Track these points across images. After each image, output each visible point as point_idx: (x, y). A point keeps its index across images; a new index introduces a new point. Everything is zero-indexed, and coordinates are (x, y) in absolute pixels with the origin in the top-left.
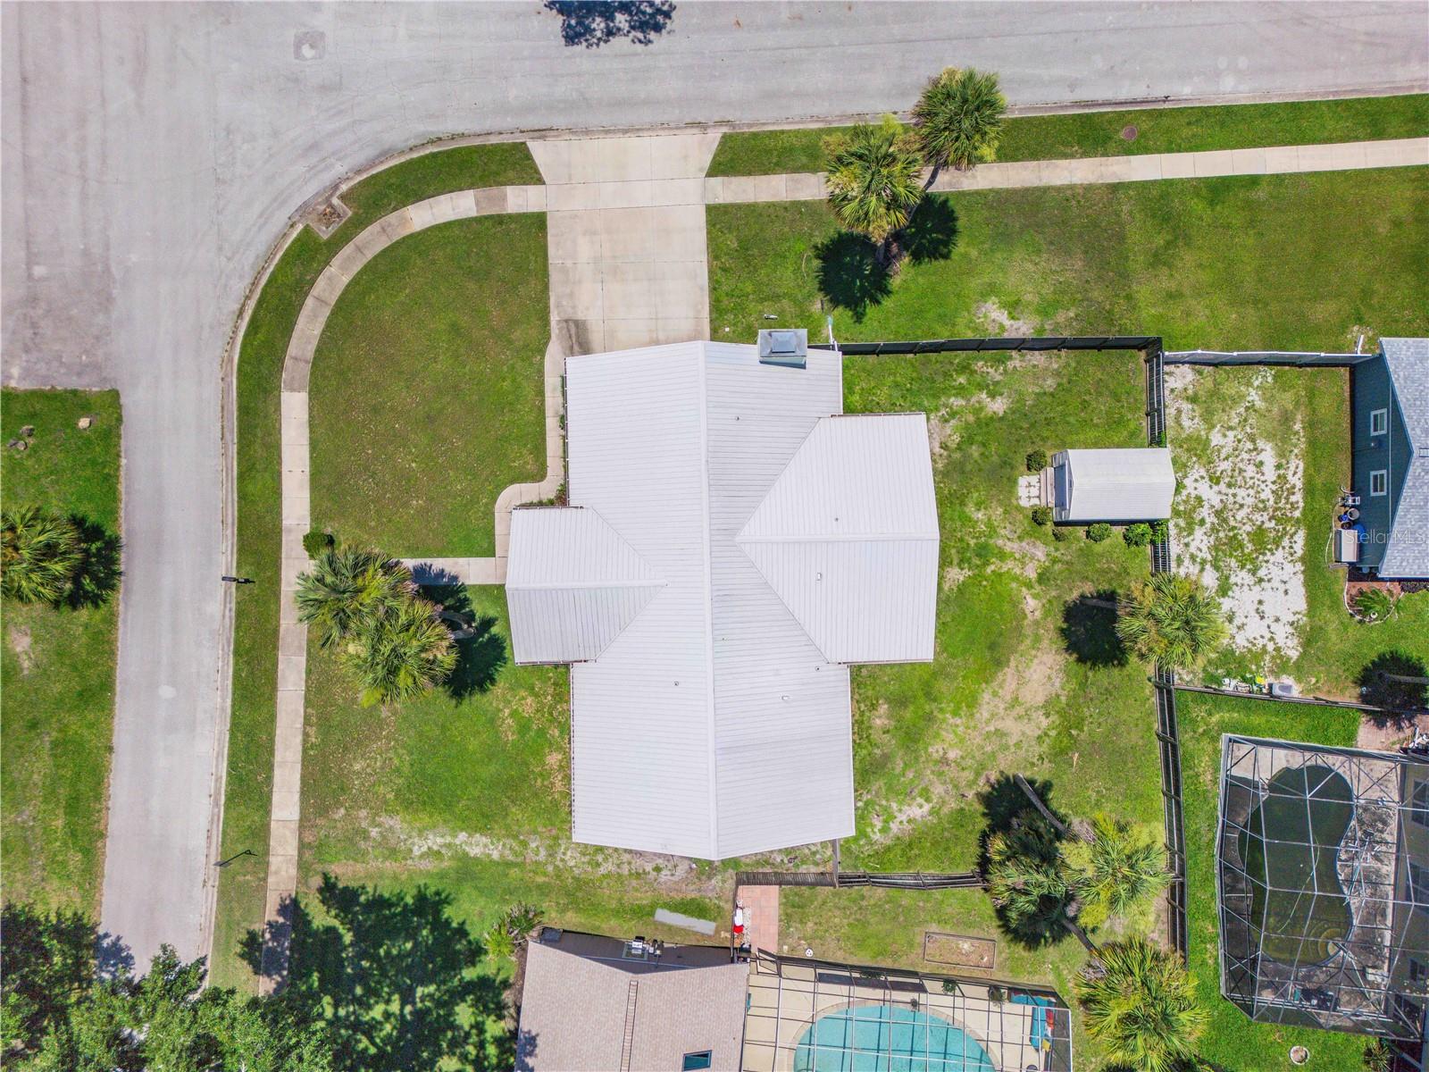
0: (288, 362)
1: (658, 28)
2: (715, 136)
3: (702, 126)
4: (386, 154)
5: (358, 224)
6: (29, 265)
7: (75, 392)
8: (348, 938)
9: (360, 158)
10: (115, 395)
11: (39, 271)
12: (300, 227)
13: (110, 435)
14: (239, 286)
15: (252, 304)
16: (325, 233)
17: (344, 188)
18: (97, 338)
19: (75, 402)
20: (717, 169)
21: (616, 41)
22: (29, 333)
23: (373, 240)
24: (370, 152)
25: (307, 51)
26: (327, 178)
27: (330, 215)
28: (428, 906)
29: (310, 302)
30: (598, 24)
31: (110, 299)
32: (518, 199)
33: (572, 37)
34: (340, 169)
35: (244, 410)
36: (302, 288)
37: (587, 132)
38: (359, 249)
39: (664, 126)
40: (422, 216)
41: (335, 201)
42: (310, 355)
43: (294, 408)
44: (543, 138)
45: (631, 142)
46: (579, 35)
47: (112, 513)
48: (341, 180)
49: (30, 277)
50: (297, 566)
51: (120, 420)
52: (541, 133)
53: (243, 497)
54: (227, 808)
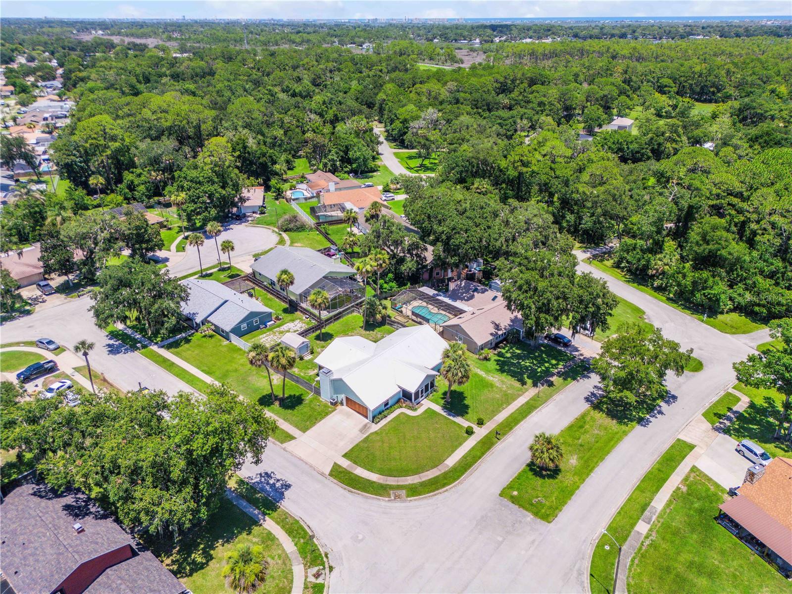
0: (443, 471)
1: (266, 473)
2: (285, 445)
3: (284, 449)
4: (367, 497)
5: (392, 487)
6: (502, 542)
7: (513, 503)
8: (525, 376)
9: (375, 502)
10: (501, 495)
11: (500, 539)
12: (409, 499)
13: (510, 487)
14: (440, 497)
15: (440, 491)
16: (403, 493)
17: (387, 499)
18: (495, 511)
19: (514, 500)
20: (293, 438)
21: (279, 478)
22: (516, 525)
23: (391, 481)
24: (370, 501)
25: (360, 537)
26: (389, 504)
27: (397, 497)
28: (502, 371)
29: (424, 479)
30: (278, 485)
31: (482, 517)
32: (345, 463)
33: (288, 486)
34: (383, 503)
35: (466, 470)
36: (423, 484)
37: (311, 466)
38: (398, 481)
39: (293, 455)
40: (374, 477)
41: (393, 498)
42: (435, 469)
43: (451, 461)
44: (323, 473)
45: (303, 457)
46: (286, 486)
47: (524, 471)
48: (386, 501)
49: (504, 539)
50: (481, 433)
51: (504, 489)
52: (322, 474)
53: (483, 454)
54: (538, 407)
